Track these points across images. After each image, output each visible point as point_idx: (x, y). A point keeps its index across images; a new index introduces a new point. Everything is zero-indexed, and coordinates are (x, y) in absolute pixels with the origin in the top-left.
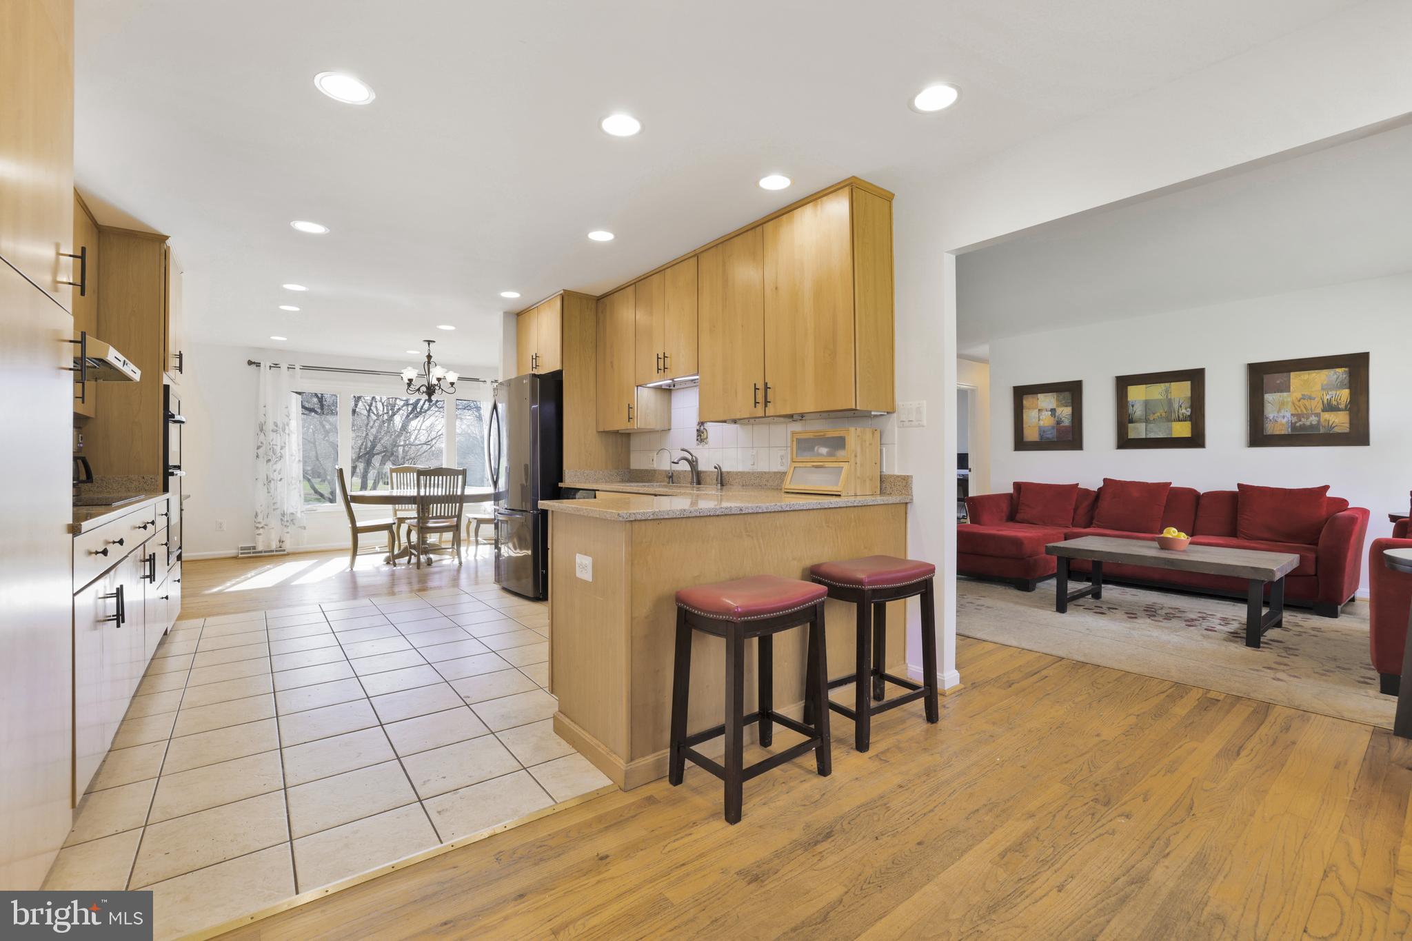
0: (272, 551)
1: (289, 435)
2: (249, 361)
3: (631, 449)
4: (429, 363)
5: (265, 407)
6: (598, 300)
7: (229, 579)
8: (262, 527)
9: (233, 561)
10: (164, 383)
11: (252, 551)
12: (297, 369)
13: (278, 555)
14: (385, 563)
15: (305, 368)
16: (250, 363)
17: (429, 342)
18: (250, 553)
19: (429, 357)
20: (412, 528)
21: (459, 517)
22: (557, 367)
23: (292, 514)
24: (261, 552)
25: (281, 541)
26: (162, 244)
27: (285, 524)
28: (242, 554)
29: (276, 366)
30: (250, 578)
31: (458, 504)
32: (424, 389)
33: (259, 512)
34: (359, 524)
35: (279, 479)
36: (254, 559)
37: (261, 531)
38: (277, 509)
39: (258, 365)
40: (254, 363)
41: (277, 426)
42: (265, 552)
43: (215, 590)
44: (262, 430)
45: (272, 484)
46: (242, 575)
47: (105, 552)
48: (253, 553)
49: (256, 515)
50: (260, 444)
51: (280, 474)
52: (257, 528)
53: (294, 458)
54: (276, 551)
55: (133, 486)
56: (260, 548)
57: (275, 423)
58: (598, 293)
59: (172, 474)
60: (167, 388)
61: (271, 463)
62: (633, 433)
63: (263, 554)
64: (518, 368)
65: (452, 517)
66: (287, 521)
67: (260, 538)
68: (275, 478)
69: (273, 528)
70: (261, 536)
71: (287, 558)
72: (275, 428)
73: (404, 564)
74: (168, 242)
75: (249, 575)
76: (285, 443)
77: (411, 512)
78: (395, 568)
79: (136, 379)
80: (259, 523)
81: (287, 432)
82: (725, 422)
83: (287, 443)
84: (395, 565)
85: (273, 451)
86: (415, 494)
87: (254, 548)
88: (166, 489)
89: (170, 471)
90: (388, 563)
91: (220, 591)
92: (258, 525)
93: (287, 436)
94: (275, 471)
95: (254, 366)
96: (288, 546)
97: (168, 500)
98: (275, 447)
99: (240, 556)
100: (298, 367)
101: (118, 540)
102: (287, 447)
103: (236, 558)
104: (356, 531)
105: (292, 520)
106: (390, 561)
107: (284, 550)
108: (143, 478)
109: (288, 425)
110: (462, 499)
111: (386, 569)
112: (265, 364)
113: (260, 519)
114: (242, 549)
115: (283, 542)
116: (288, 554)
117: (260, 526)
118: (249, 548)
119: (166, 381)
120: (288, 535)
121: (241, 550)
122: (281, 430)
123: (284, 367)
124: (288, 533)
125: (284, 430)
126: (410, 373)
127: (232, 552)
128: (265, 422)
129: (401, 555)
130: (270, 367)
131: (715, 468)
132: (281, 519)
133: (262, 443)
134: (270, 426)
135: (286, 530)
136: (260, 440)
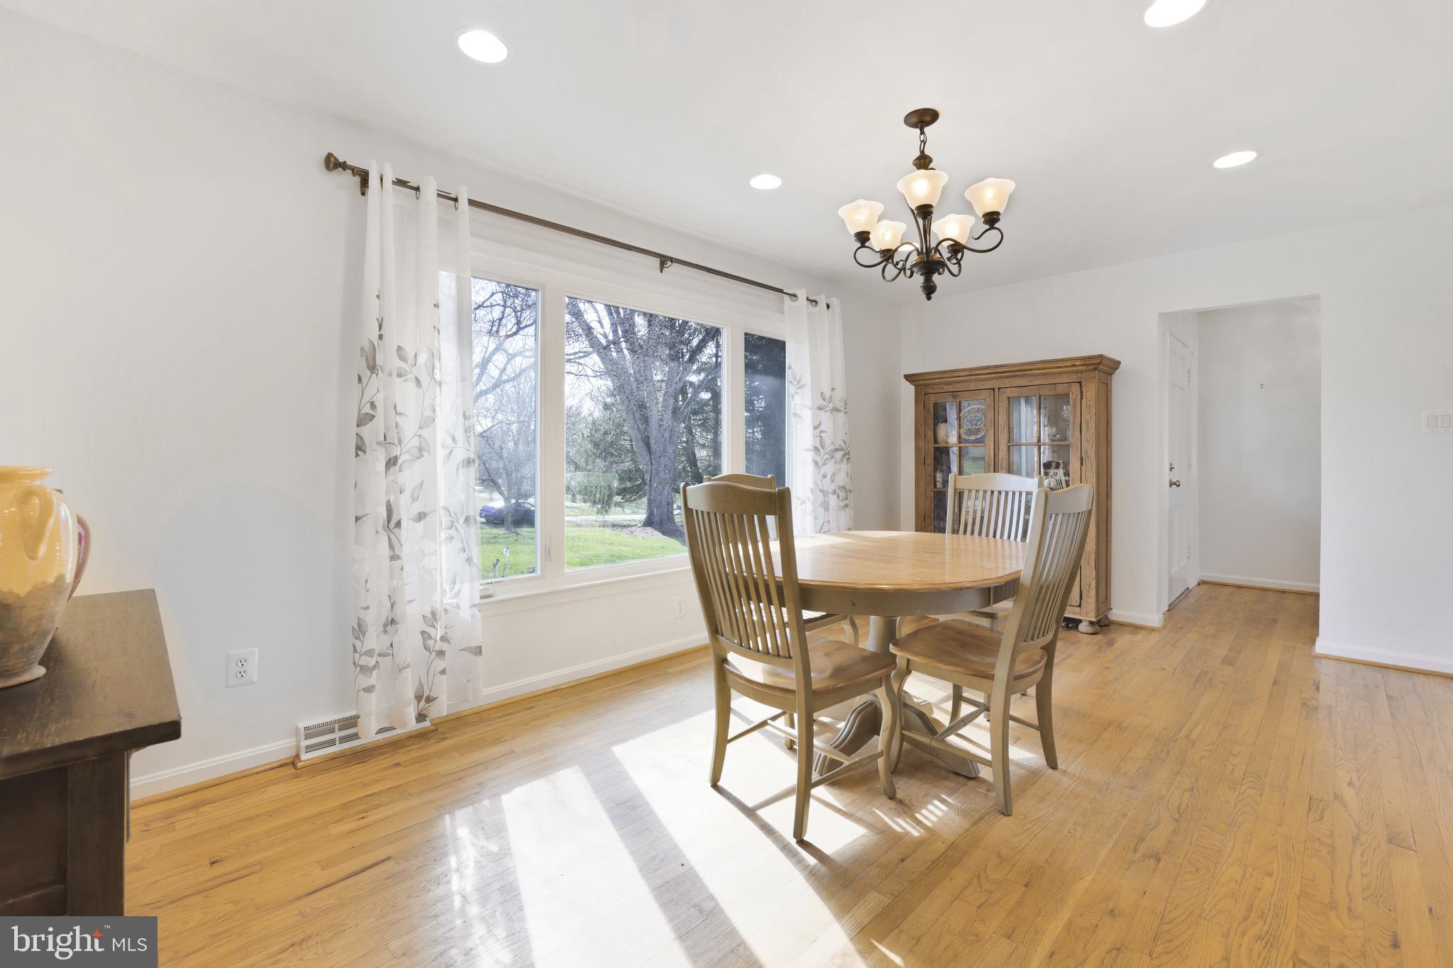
0: (398, 731)
2: (335, 158)
8: (377, 666)
11: (337, 735)
16: (338, 166)
23: (447, 612)
25: (426, 697)
27: (438, 646)
28: (310, 748)
29: (412, 185)
33: (366, 618)
35: (416, 513)
36: (350, 763)
37: (372, 677)
39: (362, 174)
40: (350, 168)
41: (404, 359)
44: (373, 369)
45: (403, 531)
49: (359, 631)
50: (367, 409)
51: (417, 498)
52: (362, 669)
57: (399, 349)
61: (397, 468)
66: (441, 638)
67: (371, 698)
69: (402, 665)
70: (369, 692)
72: (402, 364)
76: (433, 410)
80: (368, 653)
81: (437, 376)
92: (364, 660)
95: (349, 177)
96: (446, 707)
98: (404, 419)
99: (304, 757)
103: (291, 763)
105: (447, 633)
109: (439, 356)
112: (381, 178)
113: (374, 640)
114: (310, 732)
115: (429, 700)
118: (327, 728)
120: (444, 677)
121: (307, 737)
122: (422, 369)
124: (443, 672)
125: (432, 369)
127: (281, 746)
128: (379, 347)
132: (423, 633)
133: (373, 405)
134: (387, 358)
135: (440, 664)
136: (367, 398)
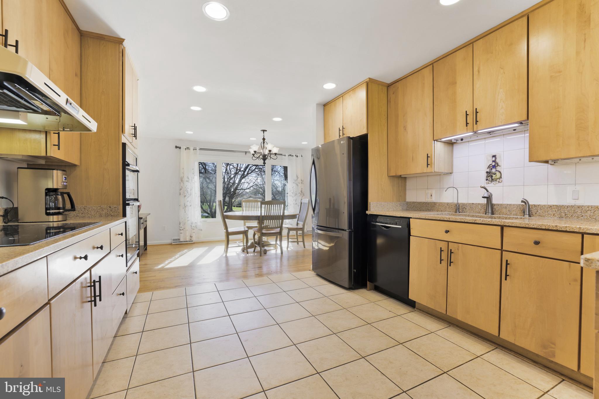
0: (187, 241)
1: (194, 183)
2: (176, 146)
3: (407, 188)
4: (264, 143)
5: (183, 169)
6: (388, 86)
7: (167, 259)
8: (183, 230)
9: (169, 246)
10: (122, 142)
12: (197, 150)
13: (189, 244)
14: (242, 251)
15: (201, 149)
16: (176, 147)
17: (264, 131)
18: (177, 242)
19: (264, 139)
20: (256, 233)
21: (281, 228)
22: (364, 132)
23: (196, 223)
24: (182, 242)
25: (191, 237)
26: (120, 45)
27: (193, 228)
28: (174, 242)
29: (188, 148)
30: (177, 258)
31: (281, 220)
32: (261, 157)
33: (181, 222)
34: (230, 230)
35: (190, 205)
36: (179, 245)
37: (182, 231)
38: (189, 220)
39: (180, 148)
40: (178, 147)
41: (188, 179)
42: (184, 242)
43: (160, 266)
44: (182, 181)
45: (187, 208)
46: (173, 256)
47: (86, 258)
48: (179, 242)
49: (180, 223)
50: (181, 188)
51: (190, 203)
52: (180, 230)
53: (196, 194)
54: (189, 241)
55: (104, 212)
56: (182, 240)
57: (188, 177)
58: (389, 81)
59: (128, 204)
60: (124, 145)
61: (186, 197)
62: (408, 177)
63: (183, 243)
64: (325, 138)
65: (277, 228)
66: (194, 227)
67: (182, 235)
68: (188, 205)
69: (187, 230)
70: (182, 234)
71: (194, 245)
72: (188, 180)
73: (251, 252)
74: (124, 43)
75: (176, 257)
76: (192, 187)
77: (255, 224)
78: (248, 255)
79: (94, 130)
80: (181, 227)
81: (193, 182)
82: (547, 162)
83: (193, 187)
84: (248, 253)
85: (187, 191)
86: (259, 214)
87: (179, 239)
88: (124, 215)
89: (127, 202)
90: (243, 251)
91: (163, 267)
92: (181, 228)
93: (193, 184)
94: (188, 201)
95: (178, 149)
96: (194, 239)
97: (126, 222)
98: (188, 189)
99: (173, 243)
100: (198, 149)
101: (100, 247)
102: (193, 190)
103: (171, 244)
104: (228, 234)
105: (196, 226)
106: (245, 250)
107: (192, 241)
108: (110, 207)
109: (193, 178)
110: (283, 217)
111: (243, 255)
112: (183, 148)
113: (181, 225)
114: (174, 240)
115: (192, 237)
116: (194, 243)
117: (182, 229)
118: (176, 240)
119: (124, 140)
121: (173, 240)
122: (190, 180)
123: (192, 148)
124: (194, 232)
125: (192, 180)
126: (255, 148)
127: (169, 241)
128: (183, 177)
129: (251, 247)
130: (185, 149)
131: (522, 201)
132: (191, 225)
133: (182, 187)
134: (185, 179)
135: (193, 231)
136: (181, 186)
